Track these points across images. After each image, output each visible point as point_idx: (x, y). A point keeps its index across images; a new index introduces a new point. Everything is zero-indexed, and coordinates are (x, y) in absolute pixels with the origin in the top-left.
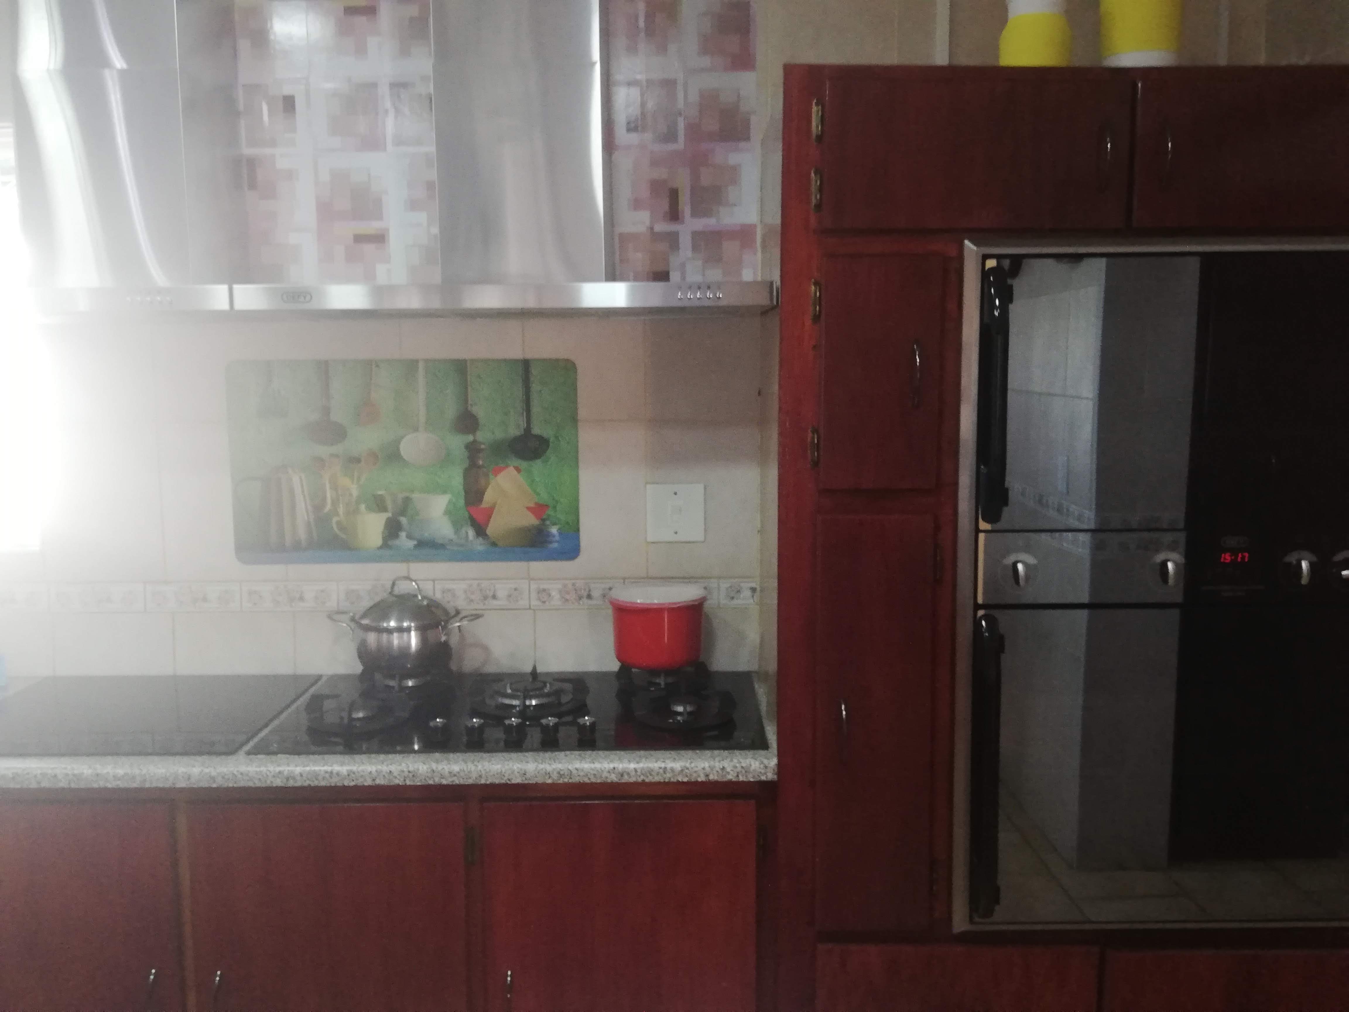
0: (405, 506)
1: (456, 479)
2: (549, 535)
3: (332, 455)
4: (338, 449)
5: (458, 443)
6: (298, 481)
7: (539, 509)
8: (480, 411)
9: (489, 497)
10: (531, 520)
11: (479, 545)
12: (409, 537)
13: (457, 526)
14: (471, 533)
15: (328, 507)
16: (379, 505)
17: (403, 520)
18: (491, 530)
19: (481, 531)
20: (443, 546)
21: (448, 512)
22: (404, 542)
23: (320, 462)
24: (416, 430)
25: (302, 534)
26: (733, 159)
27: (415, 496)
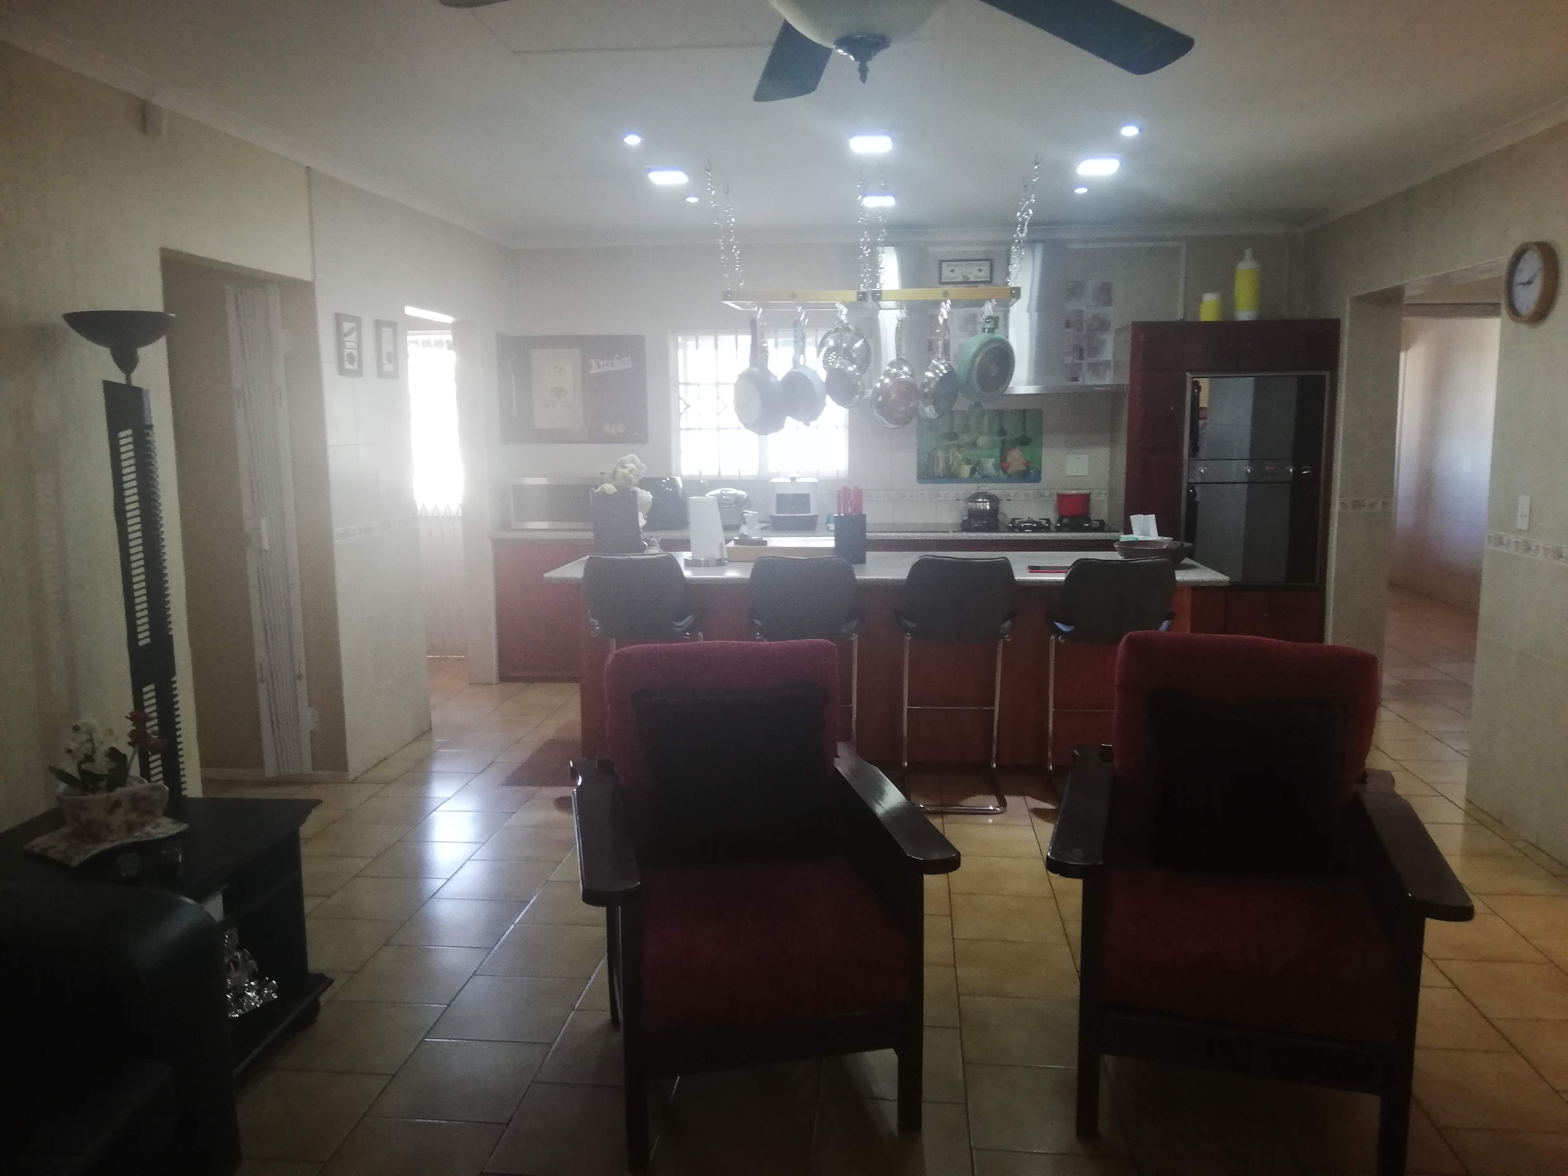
0: (978, 463)
1: (997, 452)
2: (1030, 473)
3: (954, 445)
4: (956, 442)
5: (998, 439)
6: (940, 454)
7: (1027, 464)
8: (1006, 428)
9: (1009, 459)
10: (1024, 468)
11: (1004, 477)
12: (979, 474)
13: (996, 469)
14: (1001, 472)
15: (951, 463)
16: (968, 462)
17: (978, 467)
18: (1009, 471)
19: (1005, 471)
20: (991, 477)
21: (994, 465)
22: (977, 476)
23: (949, 447)
24: (983, 435)
25: (941, 473)
26: (1104, 337)
27: (982, 459)
